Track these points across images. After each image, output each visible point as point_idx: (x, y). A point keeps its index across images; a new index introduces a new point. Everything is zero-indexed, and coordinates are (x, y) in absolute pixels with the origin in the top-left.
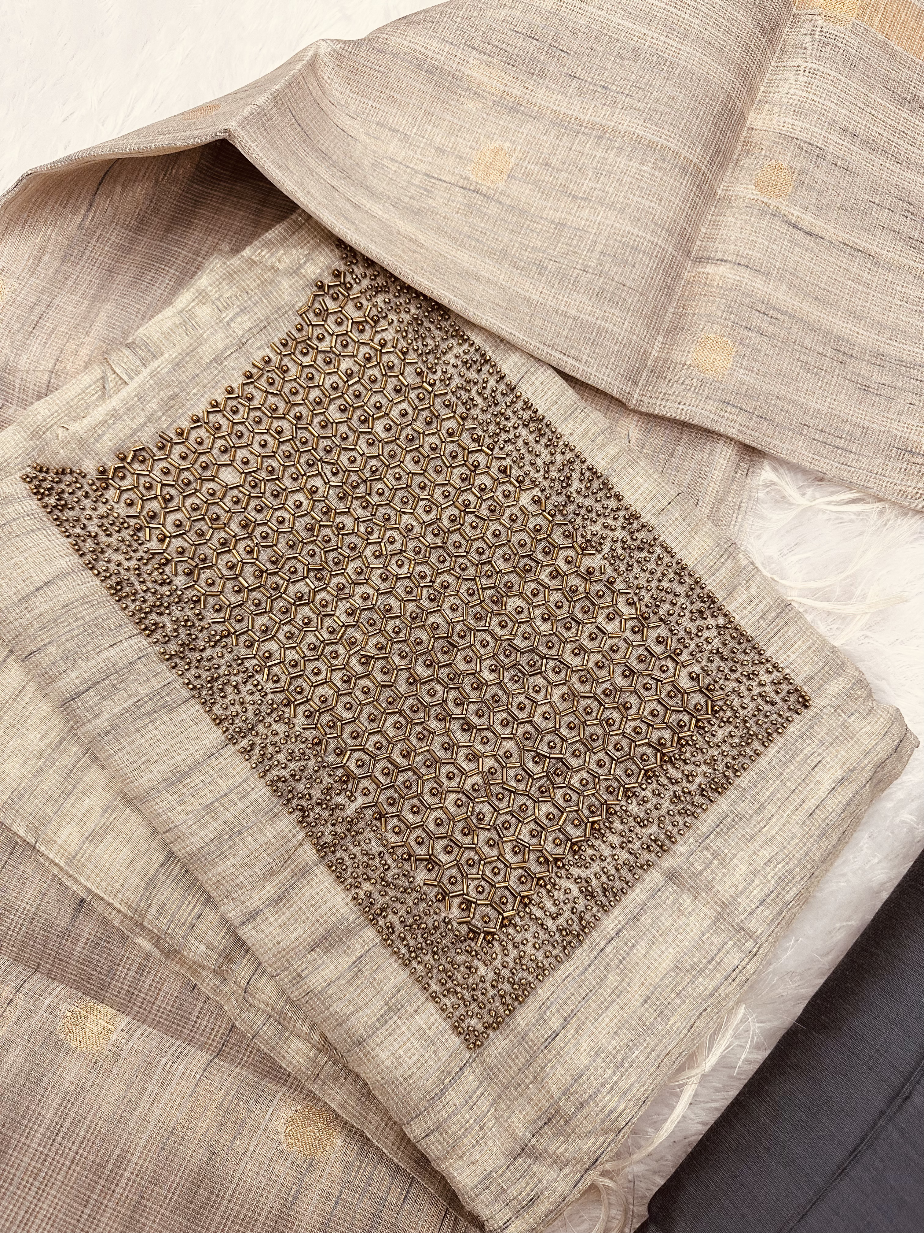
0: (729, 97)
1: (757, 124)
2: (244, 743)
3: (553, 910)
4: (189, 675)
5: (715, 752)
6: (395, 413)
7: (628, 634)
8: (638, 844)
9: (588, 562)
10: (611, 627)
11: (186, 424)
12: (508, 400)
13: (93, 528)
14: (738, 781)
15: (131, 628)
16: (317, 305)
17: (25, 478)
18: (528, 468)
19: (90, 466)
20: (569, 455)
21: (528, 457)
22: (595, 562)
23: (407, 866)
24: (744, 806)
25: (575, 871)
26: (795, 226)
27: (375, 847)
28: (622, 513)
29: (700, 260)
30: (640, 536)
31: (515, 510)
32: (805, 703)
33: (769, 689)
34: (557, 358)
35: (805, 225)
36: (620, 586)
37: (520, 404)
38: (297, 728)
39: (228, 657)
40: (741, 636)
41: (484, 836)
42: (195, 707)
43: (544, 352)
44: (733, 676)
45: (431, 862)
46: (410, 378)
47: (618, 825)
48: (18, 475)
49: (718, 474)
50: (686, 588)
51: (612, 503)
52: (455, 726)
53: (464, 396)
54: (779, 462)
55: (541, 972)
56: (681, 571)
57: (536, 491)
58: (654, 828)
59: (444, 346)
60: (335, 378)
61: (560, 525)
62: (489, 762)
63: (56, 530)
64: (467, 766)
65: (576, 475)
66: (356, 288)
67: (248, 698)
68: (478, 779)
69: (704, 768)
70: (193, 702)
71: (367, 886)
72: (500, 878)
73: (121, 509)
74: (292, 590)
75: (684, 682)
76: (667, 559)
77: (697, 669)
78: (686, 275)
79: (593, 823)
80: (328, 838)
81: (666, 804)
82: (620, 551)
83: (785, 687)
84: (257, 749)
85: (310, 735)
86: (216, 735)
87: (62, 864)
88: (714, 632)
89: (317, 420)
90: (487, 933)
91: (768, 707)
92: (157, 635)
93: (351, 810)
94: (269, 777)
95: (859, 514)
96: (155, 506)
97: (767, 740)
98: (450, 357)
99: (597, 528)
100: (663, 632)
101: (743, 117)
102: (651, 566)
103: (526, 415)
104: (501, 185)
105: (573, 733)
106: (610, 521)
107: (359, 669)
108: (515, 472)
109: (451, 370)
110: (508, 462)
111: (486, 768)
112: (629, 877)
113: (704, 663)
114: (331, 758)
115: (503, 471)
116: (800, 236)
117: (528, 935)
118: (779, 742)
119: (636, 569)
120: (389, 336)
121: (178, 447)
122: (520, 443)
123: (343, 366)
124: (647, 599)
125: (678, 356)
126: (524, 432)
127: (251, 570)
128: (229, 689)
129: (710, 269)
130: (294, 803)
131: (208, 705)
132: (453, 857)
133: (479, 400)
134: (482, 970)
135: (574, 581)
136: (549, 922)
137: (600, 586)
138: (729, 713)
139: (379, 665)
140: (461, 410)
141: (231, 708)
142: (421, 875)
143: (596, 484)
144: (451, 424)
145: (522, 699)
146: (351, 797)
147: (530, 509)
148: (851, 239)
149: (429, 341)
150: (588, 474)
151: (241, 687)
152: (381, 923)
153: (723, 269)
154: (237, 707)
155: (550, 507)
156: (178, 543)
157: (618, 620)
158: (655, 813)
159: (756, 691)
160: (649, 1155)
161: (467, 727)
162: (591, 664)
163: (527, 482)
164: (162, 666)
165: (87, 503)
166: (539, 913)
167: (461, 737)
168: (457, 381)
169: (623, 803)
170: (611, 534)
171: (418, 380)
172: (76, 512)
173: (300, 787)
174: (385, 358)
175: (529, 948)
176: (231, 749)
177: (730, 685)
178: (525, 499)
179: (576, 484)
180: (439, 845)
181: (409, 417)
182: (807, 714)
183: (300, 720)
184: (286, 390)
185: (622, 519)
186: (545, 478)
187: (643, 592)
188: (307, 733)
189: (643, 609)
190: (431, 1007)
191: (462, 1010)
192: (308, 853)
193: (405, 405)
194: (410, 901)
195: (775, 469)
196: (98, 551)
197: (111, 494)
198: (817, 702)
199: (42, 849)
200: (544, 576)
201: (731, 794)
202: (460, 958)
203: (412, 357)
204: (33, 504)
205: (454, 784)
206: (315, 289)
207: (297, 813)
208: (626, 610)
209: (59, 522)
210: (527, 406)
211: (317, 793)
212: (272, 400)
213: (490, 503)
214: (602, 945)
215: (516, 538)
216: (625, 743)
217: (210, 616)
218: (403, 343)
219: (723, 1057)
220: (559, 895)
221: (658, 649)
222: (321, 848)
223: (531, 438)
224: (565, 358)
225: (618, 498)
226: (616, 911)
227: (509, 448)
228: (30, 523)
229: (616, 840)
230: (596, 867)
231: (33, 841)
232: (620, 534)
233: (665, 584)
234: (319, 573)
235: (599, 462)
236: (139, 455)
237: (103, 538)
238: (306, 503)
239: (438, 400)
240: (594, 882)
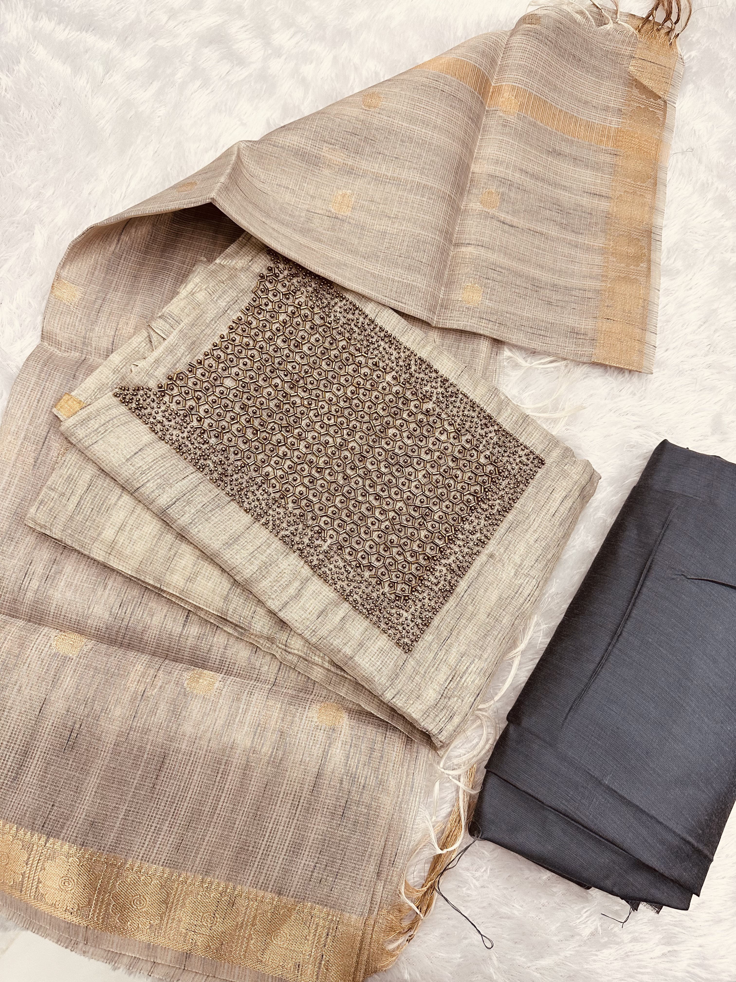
0: (461, 158)
1: (477, 170)
2: (263, 520)
3: (435, 581)
4: (228, 489)
5: (502, 493)
6: (313, 340)
7: (452, 440)
8: (472, 544)
9: (425, 407)
10: (443, 437)
11: (201, 357)
12: (372, 327)
13: (159, 418)
14: (516, 505)
15: (192, 469)
16: (262, 287)
17: (115, 395)
18: (387, 362)
19: (153, 384)
20: (408, 353)
21: (387, 356)
22: (430, 405)
23: (359, 570)
24: (520, 517)
25: (443, 561)
26: (503, 223)
27: (341, 564)
28: (439, 379)
29: (457, 245)
30: (450, 390)
31: (384, 384)
32: (542, 462)
33: (524, 458)
34: (393, 304)
35: (508, 221)
36: (444, 416)
37: (378, 329)
38: (290, 509)
39: (246, 478)
40: (507, 434)
41: (395, 550)
42: (234, 505)
43: (386, 300)
44: (506, 454)
45: (370, 567)
46: (318, 321)
47: (460, 536)
48: (111, 394)
49: (483, 355)
50: (477, 413)
51: (434, 375)
52: (371, 498)
53: (348, 328)
54: (514, 347)
55: (435, 611)
56: (473, 406)
57: (394, 373)
58: (478, 535)
59: (332, 303)
60: (278, 325)
61: (409, 389)
62: (392, 514)
63: (139, 421)
64: (381, 517)
65: (413, 362)
66: (281, 276)
67: (261, 497)
68: (387, 523)
69: (498, 501)
70: (232, 502)
71: (339, 583)
72: (406, 570)
73: (174, 406)
74: (274, 438)
75: (482, 460)
76: (465, 400)
77: (488, 453)
78: (451, 254)
79: (448, 536)
80: (315, 562)
81: (483, 522)
82: (442, 399)
83: (532, 456)
84: (271, 522)
85: (297, 512)
86: (247, 518)
87: (178, 595)
88: (493, 434)
89: (272, 348)
90: (405, 596)
91: (525, 467)
92: (207, 470)
93: (325, 547)
94: (280, 535)
95: (555, 367)
96: (192, 403)
97: (527, 483)
98: (337, 308)
99: (428, 388)
100: (469, 437)
101: (468, 167)
102: (458, 404)
103: (382, 334)
104: (349, 214)
105: (432, 494)
106: (434, 384)
107: (317, 475)
108: (381, 364)
109: (338, 315)
110: (377, 359)
111: (391, 517)
112: (470, 560)
113: (491, 450)
114: (310, 522)
115: (375, 364)
116: (506, 227)
117: (425, 594)
118: (533, 483)
119: (451, 407)
120: (302, 300)
121: (199, 370)
122: (381, 349)
123: (281, 318)
124: (458, 421)
125: (454, 297)
126: (382, 343)
127: (251, 431)
128: (249, 494)
129: (463, 249)
130: (296, 547)
131: (241, 504)
132: (381, 563)
133: (356, 329)
134: (405, 614)
135: (420, 416)
136: (434, 587)
137: (434, 417)
138: (506, 473)
139: (327, 471)
140: (347, 335)
141: (253, 503)
142: (367, 574)
143: (424, 366)
144: (344, 343)
145: (403, 480)
146: (325, 541)
147: (392, 382)
148: (532, 226)
149: (324, 300)
150: (419, 361)
151: (256, 492)
152: (351, 599)
153: (470, 249)
154: (257, 503)
155: (402, 381)
156: (208, 421)
157: (446, 433)
158: (478, 527)
159: (518, 460)
160: (503, 696)
161: (378, 497)
162: (435, 458)
163: (388, 369)
164: (212, 486)
165: (154, 405)
166: (429, 584)
167: (376, 503)
168: (343, 320)
169: (461, 524)
170: (435, 391)
171: (322, 321)
172: (149, 410)
173: (297, 539)
174: (303, 312)
175: (426, 600)
176: (257, 525)
177: (505, 459)
178: (389, 378)
179: (413, 368)
180: (373, 558)
181: (321, 342)
182: (544, 468)
183: (291, 505)
184: (252, 333)
185: (439, 382)
186: (397, 366)
187: (456, 418)
188: (295, 511)
189: (458, 426)
190: (385, 636)
191: (399, 635)
192: (307, 570)
193: (317, 335)
194: (363, 587)
195: (511, 350)
196: (165, 430)
197: (166, 399)
198: (548, 461)
199: (165, 589)
200: (405, 416)
201: (513, 512)
202: (393, 611)
203: (316, 310)
204: (123, 409)
205: (376, 527)
206: (259, 278)
207: (298, 551)
208: (449, 428)
209: (140, 417)
210: (381, 329)
211: (306, 541)
212: (245, 340)
213: (371, 381)
214: (462, 594)
215: (387, 398)
216: (458, 495)
217: (232, 457)
218: (310, 303)
219: (529, 643)
220: (437, 574)
221: (468, 446)
222: (313, 568)
223: (387, 346)
224: (397, 303)
225: (436, 372)
226: (466, 577)
227: (376, 352)
228: (123, 419)
229: (461, 543)
230: (453, 558)
231: (159, 586)
232: (440, 390)
233: (466, 412)
234: (288, 428)
235: (423, 354)
236: (180, 376)
237: (166, 423)
238: (273, 392)
239: (334, 331)
240: (453, 565)
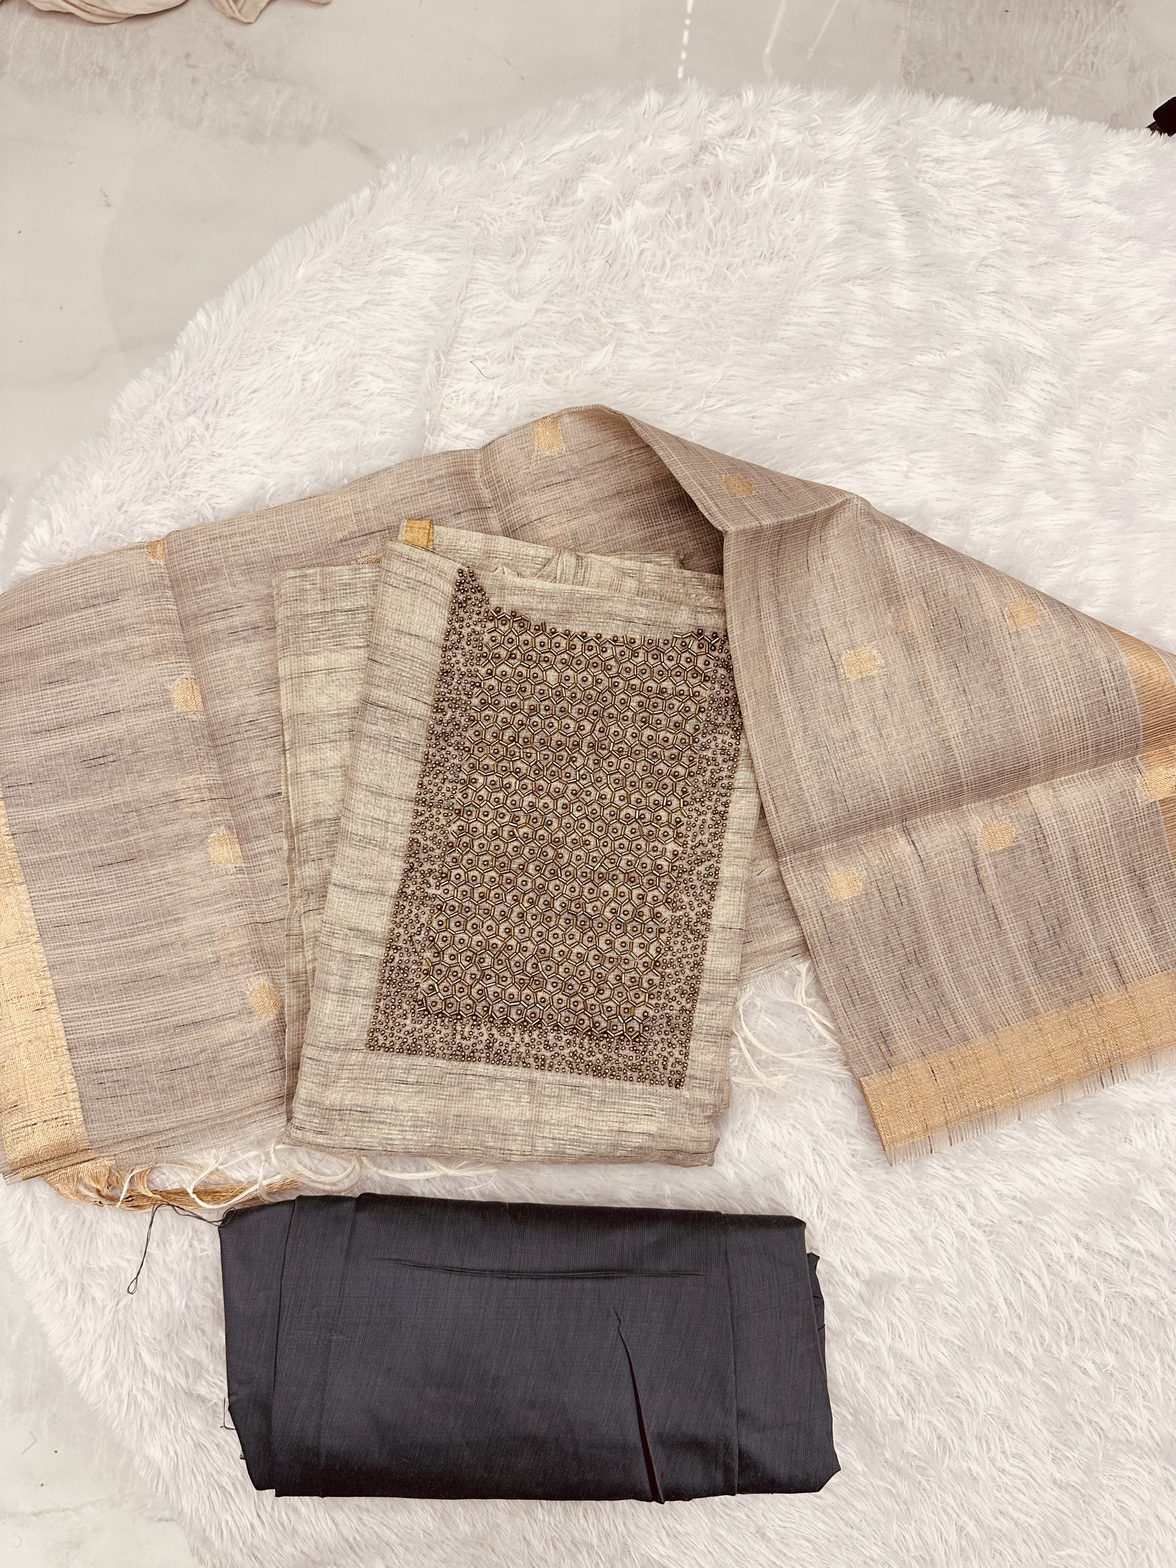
1: (1033, 795)
2: (420, 809)
3: (466, 1034)
4: (431, 751)
5: (615, 1057)
6: (662, 734)
7: (641, 962)
8: (534, 1052)
9: (661, 909)
10: (637, 951)
11: (560, 630)
12: (723, 791)
13: (465, 631)
14: (607, 1079)
15: (429, 699)
16: (687, 641)
17: (461, 572)
18: (690, 834)
19: (494, 602)
20: (716, 851)
21: (697, 829)
22: (666, 914)
23: (427, 943)
24: (597, 1093)
25: (494, 1031)
26: (976, 870)
27: (423, 919)
28: (704, 907)
29: (904, 830)
30: (700, 927)
31: (660, 847)
32: (678, 1084)
33: (672, 1060)
34: (767, 798)
35: (982, 874)
36: (663, 937)
37: (725, 799)
38: (449, 829)
39: (456, 761)
40: (688, 1023)
41: (474, 970)
42: (419, 768)
43: (764, 788)
44: (663, 1036)
45: (439, 953)
46: (689, 728)
47: (535, 1035)
48: (459, 566)
49: (776, 941)
50: (691, 974)
51: (706, 897)
52: (517, 910)
53: (704, 765)
54: (814, 969)
55: (431, 1053)
56: (698, 965)
57: (680, 849)
58: (548, 1054)
59: (725, 729)
60: (654, 685)
61: (671, 878)
62: (512, 942)
63: (446, 613)
64: (501, 932)
65: (707, 864)
66: (716, 653)
67: (444, 790)
68: (500, 943)
69: (601, 1057)
70: (419, 765)
71: (401, 930)
72: (459, 995)
73: (486, 637)
74: (519, 764)
75: (639, 1012)
76: (699, 951)
77: (651, 1013)
78: (890, 829)
79: (525, 1021)
80: (409, 891)
81: (566, 1052)
82: (682, 922)
83: (679, 1068)
84: (422, 818)
85: (452, 838)
86: (412, 790)
87: (289, 772)
88: (678, 1007)
89: (623, 696)
90: (427, 1010)
91: (660, 1066)
92: (439, 716)
93: (431, 891)
94: (415, 836)
95: (820, 1037)
96: (503, 654)
97: (642, 1079)
98: (720, 738)
99: (686, 900)
100: (657, 980)
102: (689, 946)
103: (721, 808)
104: (852, 679)
105: (564, 975)
106: (696, 903)
107: (505, 834)
108: (682, 829)
109: (713, 744)
110: (684, 820)
111: (508, 943)
112: (513, 1060)
113: (658, 1015)
114: (448, 859)
115: (678, 822)
117: (444, 1031)
118: (646, 1086)
119: (680, 939)
120: (705, 694)
121: (544, 637)
122: (701, 818)
123: (664, 684)
124: (668, 957)
125: (830, 864)
126: (709, 815)
127: (511, 734)
128: (441, 776)
129: (902, 841)
130: (411, 860)
131: (424, 774)
132: (450, 962)
133: (708, 774)
134: (408, 1022)
135: (646, 910)
136: (458, 1037)
137: (655, 927)
138: (641, 1048)
139: (516, 843)
140: (694, 769)
141: (432, 787)
142: (428, 954)
143: (710, 879)
144: (681, 771)
145: (560, 933)
146: (438, 887)
147: (668, 854)
148: (1001, 908)
149: (720, 718)
150: (713, 870)
151: (447, 782)
152: (391, 952)
154: (435, 789)
155: (677, 864)
156: (493, 682)
157: (643, 951)
158: (557, 1050)
159: (665, 1054)
160: (387, 1177)
161: (521, 915)
162: (608, 955)
163: (681, 840)
164: (423, 732)
165: (475, 617)
166: (459, 1028)
167: (514, 917)
168: (709, 754)
169: (549, 1028)
170: (688, 910)
171: (692, 731)
172: (466, 616)
173: (422, 856)
174: (689, 703)
175: (437, 1037)
176: (412, 805)
177: (657, 1038)
178: (671, 846)
179: (701, 868)
180: (451, 951)
181: (666, 745)
182: (673, 1090)
183: (454, 827)
184: (625, 665)
185: (701, 909)
186: (691, 848)
187: (670, 953)
189: (661, 960)
190: (371, 1011)
191: (382, 1027)
192: (393, 887)
193: (671, 736)
194: (413, 958)
195: (809, 970)
196: (455, 646)
197: (490, 625)
198: (685, 1092)
199: (288, 756)
200: (635, 892)
201: (598, 1081)
202: (405, 1006)
203: (702, 716)
204: (450, 589)
205: (487, 933)
206: (696, 631)
207: (408, 865)
208: (652, 951)
209: (453, 612)
210: (726, 805)
211: (426, 867)
212: (612, 662)
213: (653, 829)
214: (469, 1072)
215: (645, 860)
216: (581, 1006)
217: (470, 732)
218: (706, 705)
219: (463, 1178)
220: (476, 1032)
221: (645, 985)
222: (402, 893)
223: (709, 822)
224: (771, 803)
225: (712, 898)
226: (491, 1067)
227: (694, 814)
228: (440, 599)
229: (527, 1040)
230: (505, 1040)
231: (287, 748)
232: (692, 914)
233: (684, 961)
234: (538, 771)
235: (726, 871)
236: (523, 622)
237: (464, 643)
238: (571, 729)
239: (689, 752)
240: (497, 1044)
